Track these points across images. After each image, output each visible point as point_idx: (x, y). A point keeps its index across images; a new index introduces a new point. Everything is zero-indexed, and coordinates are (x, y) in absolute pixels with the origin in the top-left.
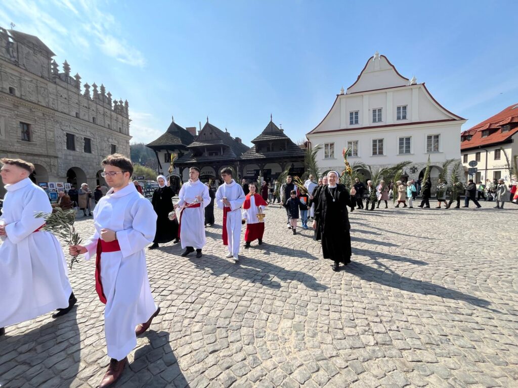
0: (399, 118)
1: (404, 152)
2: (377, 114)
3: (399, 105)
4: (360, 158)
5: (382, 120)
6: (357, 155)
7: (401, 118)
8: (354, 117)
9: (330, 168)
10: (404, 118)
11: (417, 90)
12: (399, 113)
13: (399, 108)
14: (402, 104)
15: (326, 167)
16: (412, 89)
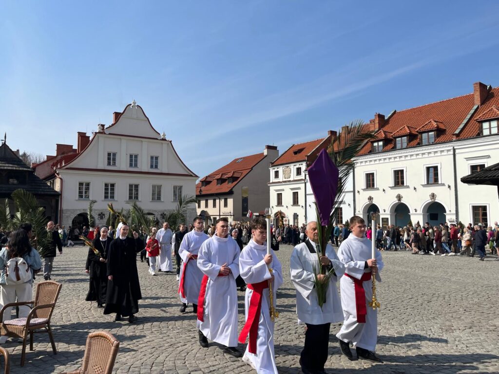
1: (156, 199)
2: (133, 159)
3: (153, 155)
4: (117, 201)
5: (138, 166)
6: (113, 198)
7: (154, 167)
8: (111, 158)
9: (84, 210)
10: (156, 167)
11: (166, 145)
12: (152, 162)
13: (152, 158)
14: (155, 155)
15: (79, 210)
16: (162, 143)
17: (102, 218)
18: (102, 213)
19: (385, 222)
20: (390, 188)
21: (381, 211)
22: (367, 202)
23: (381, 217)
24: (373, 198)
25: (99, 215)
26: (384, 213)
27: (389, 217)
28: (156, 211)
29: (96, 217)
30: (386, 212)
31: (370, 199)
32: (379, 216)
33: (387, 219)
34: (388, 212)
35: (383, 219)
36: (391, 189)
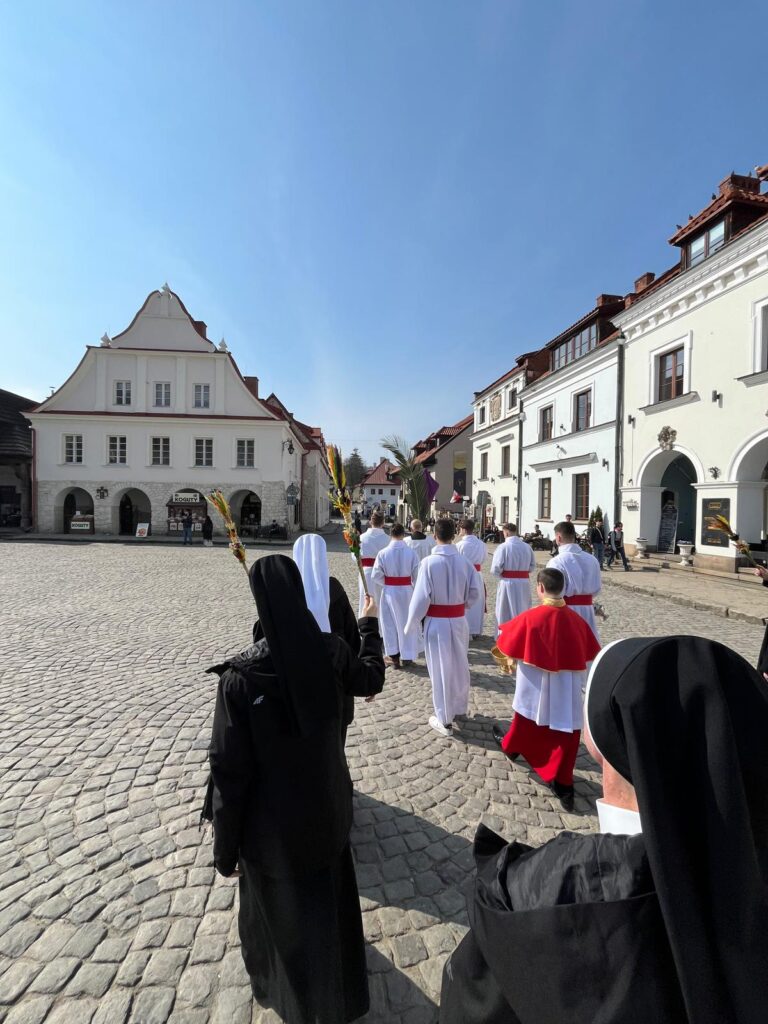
0: (198, 404)
1: (204, 463)
2: (163, 393)
3: (198, 382)
4: (131, 467)
5: (171, 405)
6: (125, 462)
7: (202, 405)
8: (123, 396)
9: (72, 482)
10: (207, 405)
11: (223, 362)
12: (197, 395)
13: (198, 388)
14: (203, 381)
15: (65, 482)
16: (215, 359)
17: (102, 497)
18: (102, 488)
19: (714, 513)
20: (741, 383)
21: (703, 476)
22: (654, 448)
23: (701, 495)
24: (674, 433)
25: (98, 491)
26: (713, 480)
27: (732, 495)
28: (201, 486)
29: (94, 494)
30: (723, 478)
31: (667, 435)
32: (694, 492)
33: (726, 502)
34: (729, 474)
35: (706, 502)
36: (748, 385)
